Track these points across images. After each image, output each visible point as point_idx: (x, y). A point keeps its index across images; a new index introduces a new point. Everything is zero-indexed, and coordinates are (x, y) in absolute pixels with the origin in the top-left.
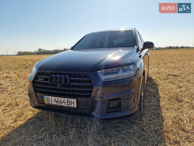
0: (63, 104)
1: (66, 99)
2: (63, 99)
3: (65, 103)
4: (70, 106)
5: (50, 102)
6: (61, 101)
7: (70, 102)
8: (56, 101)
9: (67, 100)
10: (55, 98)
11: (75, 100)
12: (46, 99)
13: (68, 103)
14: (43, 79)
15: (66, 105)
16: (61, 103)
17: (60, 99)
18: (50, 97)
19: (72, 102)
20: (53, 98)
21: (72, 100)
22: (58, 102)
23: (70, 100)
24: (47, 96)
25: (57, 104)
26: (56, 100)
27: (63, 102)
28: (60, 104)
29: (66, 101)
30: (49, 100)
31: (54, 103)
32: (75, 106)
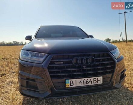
0: (90, 84)
1: (92, 78)
2: (89, 79)
3: (91, 82)
4: (97, 83)
5: (74, 86)
6: (87, 82)
7: (97, 80)
8: (82, 83)
9: (94, 79)
10: (80, 79)
11: (101, 78)
12: (68, 83)
13: (95, 82)
14: (62, 63)
15: (93, 84)
16: (87, 83)
17: (86, 79)
18: (74, 80)
19: (99, 79)
20: (78, 80)
21: (99, 78)
22: (84, 83)
23: (96, 78)
24: (70, 80)
25: (83, 85)
26: (82, 81)
27: (90, 82)
28: (86, 85)
29: (92, 80)
30: (72, 83)
31: (79, 85)
32: (102, 82)
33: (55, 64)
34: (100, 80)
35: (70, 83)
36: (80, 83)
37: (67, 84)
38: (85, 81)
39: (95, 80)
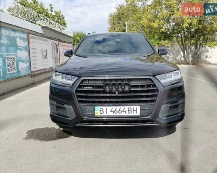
0: (123, 114)
1: (126, 107)
2: (122, 108)
3: (125, 111)
4: (132, 114)
5: (105, 114)
7: (132, 110)
9: (128, 108)
10: (111, 107)
11: (138, 108)
12: (98, 110)
13: (130, 112)
15: (127, 114)
16: (120, 112)
17: (118, 108)
18: (104, 108)
21: (135, 107)
22: (116, 112)
23: (132, 107)
24: (99, 107)
25: (115, 114)
26: (114, 110)
27: (123, 111)
28: (118, 114)
29: (126, 109)
30: (102, 111)
31: (110, 114)
32: (138, 113)
33: (84, 88)
34: (136, 110)
35: (100, 111)
36: (111, 111)
37: (96, 112)
38: (118, 110)
39: (130, 109)
